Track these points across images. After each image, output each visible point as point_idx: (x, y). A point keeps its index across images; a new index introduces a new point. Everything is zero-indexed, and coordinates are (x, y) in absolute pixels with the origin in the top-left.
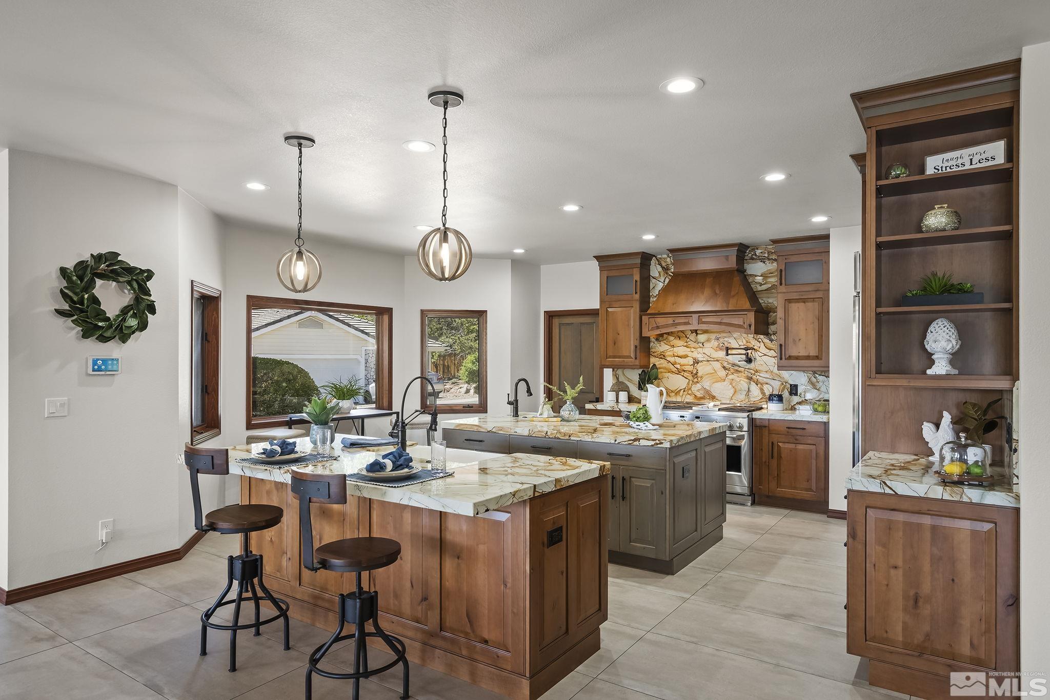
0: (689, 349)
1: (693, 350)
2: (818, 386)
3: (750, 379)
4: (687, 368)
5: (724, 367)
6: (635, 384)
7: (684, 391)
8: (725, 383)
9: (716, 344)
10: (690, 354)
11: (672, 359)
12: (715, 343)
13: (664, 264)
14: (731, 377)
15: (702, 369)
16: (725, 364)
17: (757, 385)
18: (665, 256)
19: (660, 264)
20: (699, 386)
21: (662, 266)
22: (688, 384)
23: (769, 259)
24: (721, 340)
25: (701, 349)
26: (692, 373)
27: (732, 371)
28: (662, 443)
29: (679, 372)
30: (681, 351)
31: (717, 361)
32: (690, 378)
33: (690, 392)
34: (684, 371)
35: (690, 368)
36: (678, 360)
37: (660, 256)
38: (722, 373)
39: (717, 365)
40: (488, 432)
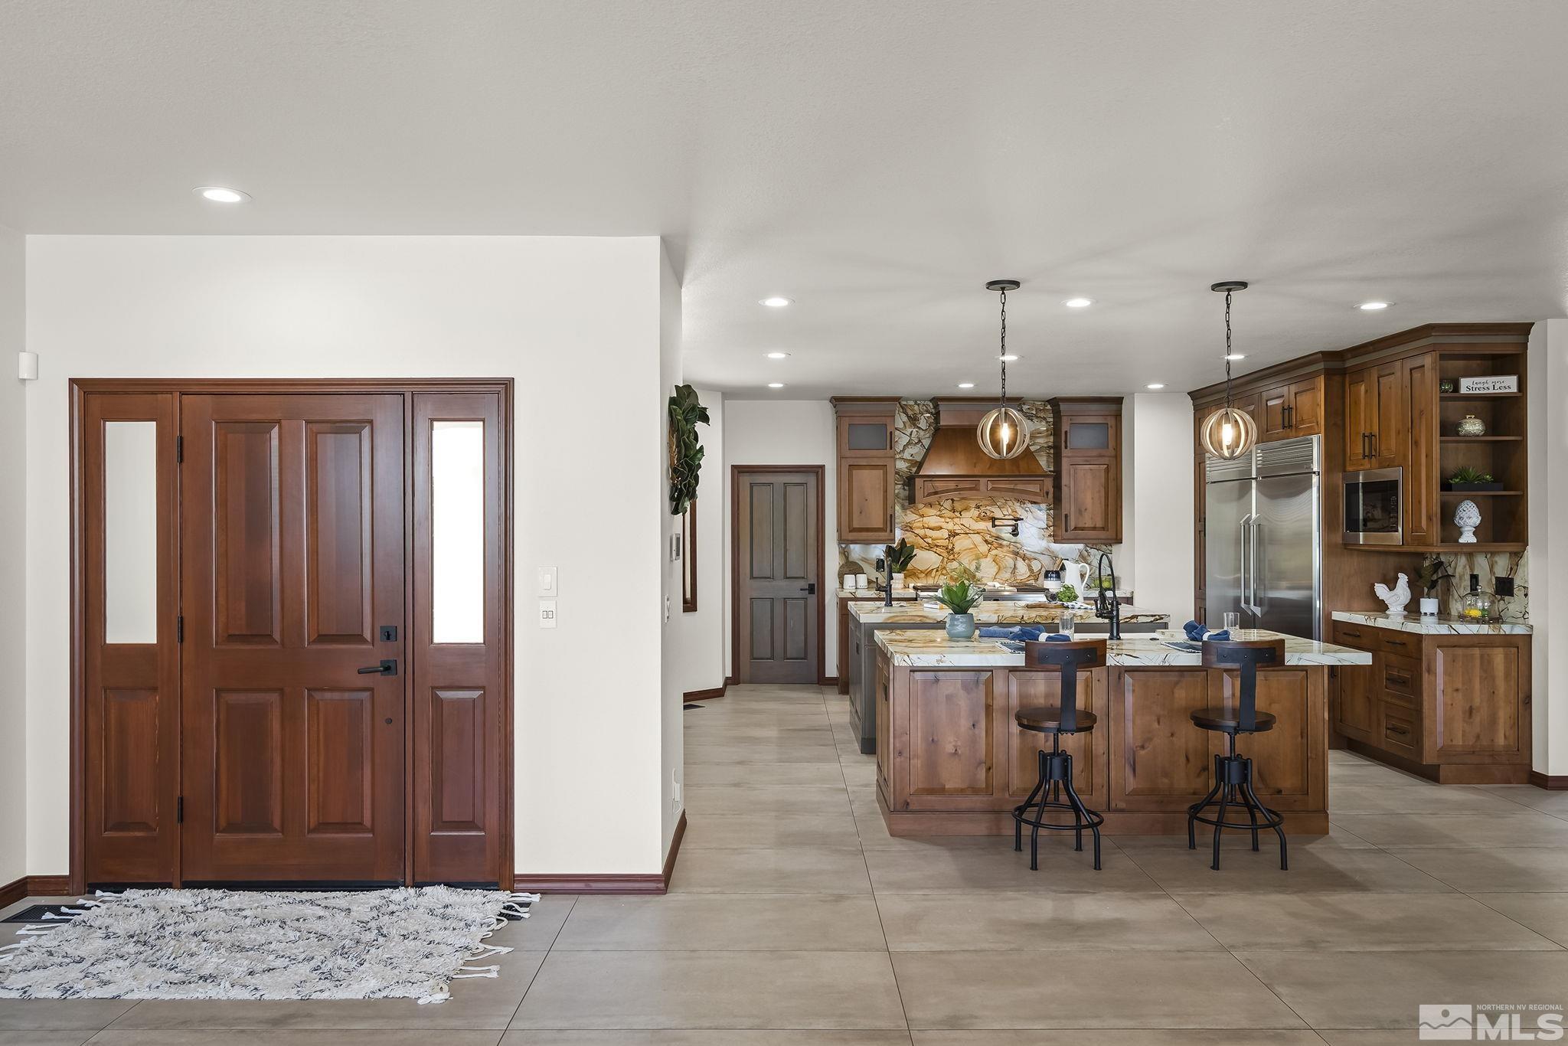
0: (943, 520)
1: (948, 520)
2: (1089, 559)
3: (1017, 554)
4: (940, 542)
5: (986, 541)
6: (872, 564)
7: (937, 571)
8: (988, 559)
9: (976, 513)
10: (944, 525)
11: (921, 532)
12: (974, 513)
13: (910, 413)
14: (994, 552)
15: (960, 543)
16: (988, 538)
17: (1024, 561)
18: (912, 403)
19: (905, 413)
20: (955, 564)
21: (907, 415)
22: (942, 561)
23: (1037, 417)
24: (982, 508)
25: (958, 519)
26: (947, 548)
27: (995, 545)
28: (1162, 618)
29: (930, 547)
30: (933, 521)
31: (978, 533)
32: (945, 554)
33: (944, 572)
34: (937, 546)
35: (945, 543)
36: (929, 533)
37: (905, 403)
38: (984, 548)
39: (978, 539)
40: (938, 622)
